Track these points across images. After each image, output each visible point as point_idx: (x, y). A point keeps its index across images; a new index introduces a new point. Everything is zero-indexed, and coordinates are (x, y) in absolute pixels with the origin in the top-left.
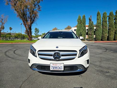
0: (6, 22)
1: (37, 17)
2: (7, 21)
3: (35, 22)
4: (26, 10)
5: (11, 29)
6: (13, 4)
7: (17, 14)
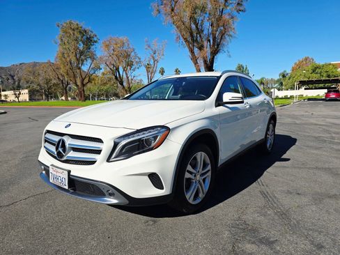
0: (162, 57)
1: (231, 33)
2: (163, 55)
3: (225, 50)
4: (201, 18)
5: (177, 72)
6: (169, 9)
7: (176, 33)
